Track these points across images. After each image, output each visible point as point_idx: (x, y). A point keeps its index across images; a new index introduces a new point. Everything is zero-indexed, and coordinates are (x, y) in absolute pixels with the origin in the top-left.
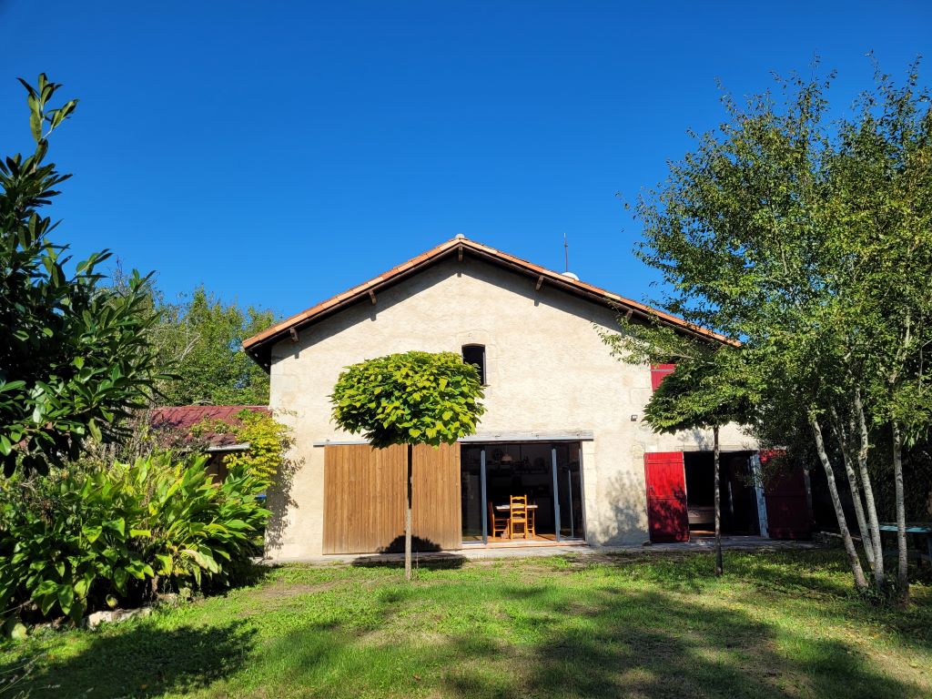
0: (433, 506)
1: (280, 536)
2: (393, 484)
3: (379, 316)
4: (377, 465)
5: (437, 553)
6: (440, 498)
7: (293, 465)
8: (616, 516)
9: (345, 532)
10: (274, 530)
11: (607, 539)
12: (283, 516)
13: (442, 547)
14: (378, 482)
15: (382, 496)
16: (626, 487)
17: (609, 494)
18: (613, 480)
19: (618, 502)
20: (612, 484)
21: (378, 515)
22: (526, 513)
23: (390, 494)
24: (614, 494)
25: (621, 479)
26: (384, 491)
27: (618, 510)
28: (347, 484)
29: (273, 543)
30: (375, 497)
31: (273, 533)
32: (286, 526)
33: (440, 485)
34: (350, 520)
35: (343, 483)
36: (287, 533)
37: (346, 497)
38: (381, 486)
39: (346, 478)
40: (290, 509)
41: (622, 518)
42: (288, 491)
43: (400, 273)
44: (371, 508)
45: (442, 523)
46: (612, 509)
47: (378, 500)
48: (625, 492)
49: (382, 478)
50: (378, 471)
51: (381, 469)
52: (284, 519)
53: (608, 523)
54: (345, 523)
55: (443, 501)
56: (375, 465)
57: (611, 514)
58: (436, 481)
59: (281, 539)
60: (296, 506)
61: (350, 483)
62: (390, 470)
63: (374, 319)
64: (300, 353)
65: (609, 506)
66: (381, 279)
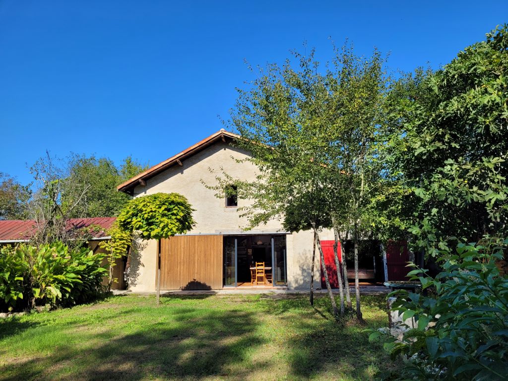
0: (209, 267)
1: (136, 280)
2: (189, 256)
3: (185, 171)
4: (182, 246)
5: (209, 291)
6: (212, 263)
7: (142, 246)
8: (302, 273)
9: (166, 280)
10: (133, 278)
11: (297, 285)
12: (137, 270)
13: (212, 287)
14: (182, 255)
15: (184, 262)
16: (308, 258)
17: (299, 261)
18: (301, 254)
19: (303, 266)
20: (301, 256)
21: (182, 271)
22: (264, 271)
23: (188, 261)
24: (302, 262)
25: (306, 254)
26: (185, 260)
27: (303, 270)
28: (167, 256)
29: (132, 283)
30: (180, 263)
31: (132, 279)
32: (139, 275)
33: (212, 256)
34: (168, 273)
35: (165, 255)
36: (139, 279)
37: (167, 262)
38: (184, 257)
39: (167, 253)
40: (141, 267)
41: (305, 274)
42: (139, 259)
43: (192, 150)
44: (179, 267)
45: (212, 275)
46: (300, 270)
47: (182, 264)
48: (308, 261)
49: (184, 253)
50: (182, 249)
51: (184, 248)
52: (137, 272)
53: (298, 277)
54: (166, 275)
55: (214, 264)
56: (181, 246)
57: (300, 272)
58: (211, 255)
59: (136, 282)
60: (144, 266)
61: (169, 255)
62: (188, 248)
63: (182, 173)
64: (147, 191)
65: (299, 268)
66: (182, 153)
